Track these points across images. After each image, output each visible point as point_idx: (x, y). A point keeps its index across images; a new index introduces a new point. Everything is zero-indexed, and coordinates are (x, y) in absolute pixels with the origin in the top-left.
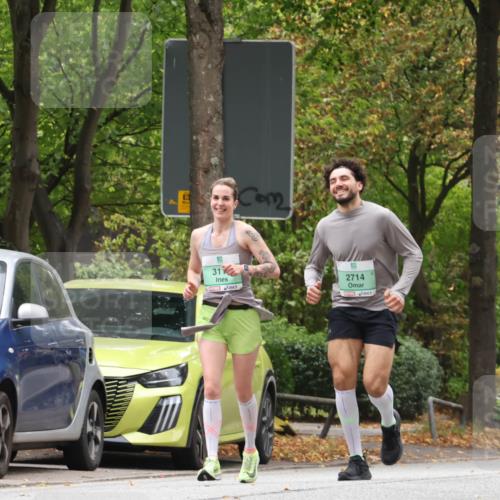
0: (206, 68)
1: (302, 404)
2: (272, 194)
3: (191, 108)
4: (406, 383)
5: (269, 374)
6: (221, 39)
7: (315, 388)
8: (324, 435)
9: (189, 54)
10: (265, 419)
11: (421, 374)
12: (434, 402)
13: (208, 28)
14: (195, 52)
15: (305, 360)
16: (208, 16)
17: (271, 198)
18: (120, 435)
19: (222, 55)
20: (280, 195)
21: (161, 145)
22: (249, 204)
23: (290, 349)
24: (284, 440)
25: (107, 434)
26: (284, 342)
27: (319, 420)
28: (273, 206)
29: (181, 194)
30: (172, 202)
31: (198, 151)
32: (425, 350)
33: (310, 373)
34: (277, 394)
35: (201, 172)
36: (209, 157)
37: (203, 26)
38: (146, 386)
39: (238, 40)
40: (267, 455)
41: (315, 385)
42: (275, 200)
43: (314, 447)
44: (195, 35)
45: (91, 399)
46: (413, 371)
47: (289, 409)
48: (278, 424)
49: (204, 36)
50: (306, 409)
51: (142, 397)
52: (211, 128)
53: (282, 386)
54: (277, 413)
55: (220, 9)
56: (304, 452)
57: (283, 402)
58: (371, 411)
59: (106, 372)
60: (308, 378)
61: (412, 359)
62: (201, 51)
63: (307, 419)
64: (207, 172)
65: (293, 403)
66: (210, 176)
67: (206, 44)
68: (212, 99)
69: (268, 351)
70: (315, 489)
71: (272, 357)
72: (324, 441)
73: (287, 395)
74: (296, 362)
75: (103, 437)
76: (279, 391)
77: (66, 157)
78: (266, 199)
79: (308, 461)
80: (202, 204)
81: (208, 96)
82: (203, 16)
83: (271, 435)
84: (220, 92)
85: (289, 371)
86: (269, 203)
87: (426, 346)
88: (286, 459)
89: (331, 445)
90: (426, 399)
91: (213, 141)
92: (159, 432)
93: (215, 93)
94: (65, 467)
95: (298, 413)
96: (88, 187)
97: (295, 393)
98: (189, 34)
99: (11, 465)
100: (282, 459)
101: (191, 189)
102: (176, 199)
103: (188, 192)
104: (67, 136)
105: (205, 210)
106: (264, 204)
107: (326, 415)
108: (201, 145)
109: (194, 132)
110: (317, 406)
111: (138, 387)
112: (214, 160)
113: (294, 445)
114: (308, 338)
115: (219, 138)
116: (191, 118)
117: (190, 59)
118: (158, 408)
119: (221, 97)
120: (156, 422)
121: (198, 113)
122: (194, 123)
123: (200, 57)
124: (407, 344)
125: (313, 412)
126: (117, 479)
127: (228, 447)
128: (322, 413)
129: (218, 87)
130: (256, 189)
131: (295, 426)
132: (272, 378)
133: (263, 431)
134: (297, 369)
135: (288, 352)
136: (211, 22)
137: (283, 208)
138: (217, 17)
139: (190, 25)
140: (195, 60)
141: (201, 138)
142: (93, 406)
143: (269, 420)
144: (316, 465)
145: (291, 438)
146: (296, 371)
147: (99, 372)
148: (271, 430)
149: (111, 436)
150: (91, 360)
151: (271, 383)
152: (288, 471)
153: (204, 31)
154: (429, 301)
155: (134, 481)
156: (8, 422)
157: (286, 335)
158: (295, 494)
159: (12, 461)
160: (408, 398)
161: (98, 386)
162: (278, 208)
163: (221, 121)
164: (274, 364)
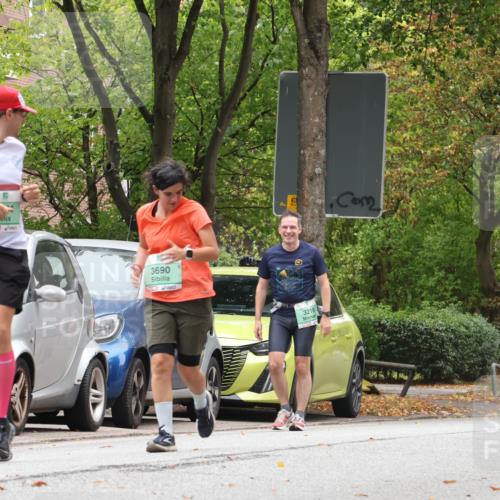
0: (313, 95)
1: (385, 369)
2: (366, 198)
3: (299, 127)
4: (474, 352)
5: (359, 345)
6: (326, 71)
7: (397, 356)
8: (404, 394)
9: (299, 84)
10: (354, 381)
11: (486, 344)
12: (497, 367)
13: (315, 62)
14: (304, 83)
15: (389, 333)
16: (316, 52)
17: (365, 201)
18: (234, 394)
19: (327, 84)
20: (371, 198)
21: (274, 158)
22: (346, 206)
23: (377, 324)
24: (370, 398)
25: (223, 393)
26: (372, 318)
27: (399, 381)
28: (366, 207)
29: (290, 197)
30: (282, 204)
31: (304, 162)
32: (490, 324)
33: (393, 343)
34: (365, 361)
35: (307, 180)
36: (314, 168)
37: (312, 61)
38: (256, 354)
39: (341, 72)
40: (356, 411)
41: (398, 353)
42: (368, 203)
43: (395, 404)
44: (305, 68)
45: (211, 364)
46: (480, 342)
47: (375, 373)
48: (365, 385)
49: (312, 68)
50: (388, 374)
51: (254, 363)
52: (316, 144)
53: (369, 354)
54: (365, 376)
55: (326, 47)
56: (387, 408)
57: (370, 367)
58: (443, 375)
59: (223, 343)
60: (392, 347)
61: (480, 332)
62: (309, 81)
63: (390, 381)
64: (311, 180)
65: (379, 368)
66: (315, 183)
67: (313, 76)
68: (317, 120)
69: (358, 326)
70: (394, 438)
71: (361, 330)
72: (404, 399)
73: (373, 362)
74: (381, 334)
75: (220, 395)
76: (367, 358)
77: (195, 168)
78: (361, 201)
79: (390, 415)
80: (307, 206)
81: (314, 118)
82: (312, 53)
83: (359, 394)
84: (325, 114)
85: (376, 342)
86: (363, 205)
87: (491, 321)
88: (372, 414)
89: (409, 402)
90: (490, 365)
91: (318, 154)
92: (266, 391)
93: (320, 116)
94: (189, 419)
95: (382, 376)
96: (213, 192)
97: (380, 360)
98: (300, 67)
99: (144, 417)
100: (368, 413)
101: (298, 194)
102: (285, 202)
103: (295, 196)
104: (197, 150)
105: (309, 211)
106: (358, 206)
107: (406, 378)
108: (307, 158)
109: (302, 147)
110: (399, 370)
111: (250, 355)
112: (318, 170)
113: (378, 402)
114: (391, 315)
115: (323, 152)
116: (300, 136)
117: (300, 88)
118: (265, 373)
119: (325, 119)
120: (264, 383)
121: (306, 132)
122: (302, 140)
123: (309, 86)
124: (475, 320)
125: (395, 375)
126: (231, 430)
127: (324, 404)
128: (402, 376)
129: (323, 111)
130: (352, 194)
131: (379, 387)
132: (361, 348)
133: (353, 390)
134: (382, 340)
135: (375, 326)
136: (318, 57)
137: (374, 210)
138: (324, 53)
139: (300, 60)
140: (305, 89)
141: (308, 153)
142: (212, 371)
143: (358, 382)
144: (397, 419)
145: (375, 397)
146: (381, 342)
147: (218, 343)
148: (359, 390)
149: (227, 395)
150: (211, 333)
151: (361, 352)
152: (374, 424)
153: (312, 65)
154: (495, 285)
155: (244, 431)
156: (142, 383)
157: (375, 312)
158: (379, 442)
159: (144, 414)
160: (474, 364)
161: (217, 354)
162: (370, 209)
163: (324, 139)
164: (363, 336)
